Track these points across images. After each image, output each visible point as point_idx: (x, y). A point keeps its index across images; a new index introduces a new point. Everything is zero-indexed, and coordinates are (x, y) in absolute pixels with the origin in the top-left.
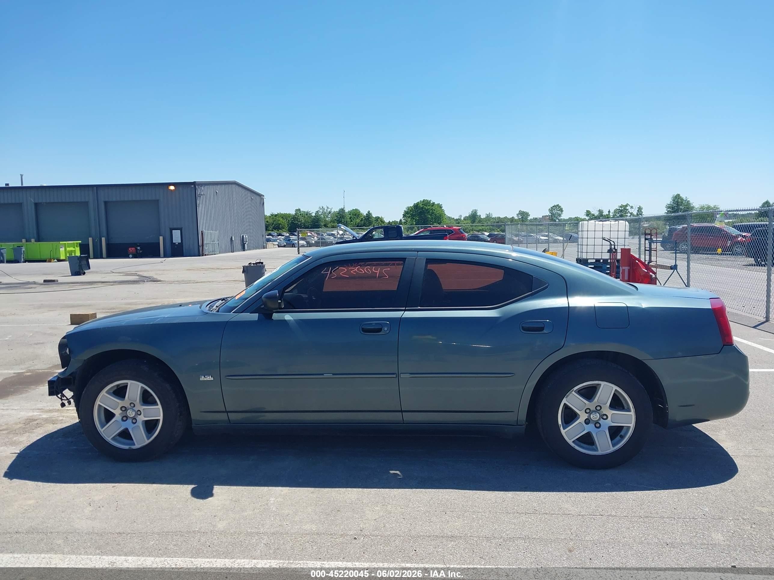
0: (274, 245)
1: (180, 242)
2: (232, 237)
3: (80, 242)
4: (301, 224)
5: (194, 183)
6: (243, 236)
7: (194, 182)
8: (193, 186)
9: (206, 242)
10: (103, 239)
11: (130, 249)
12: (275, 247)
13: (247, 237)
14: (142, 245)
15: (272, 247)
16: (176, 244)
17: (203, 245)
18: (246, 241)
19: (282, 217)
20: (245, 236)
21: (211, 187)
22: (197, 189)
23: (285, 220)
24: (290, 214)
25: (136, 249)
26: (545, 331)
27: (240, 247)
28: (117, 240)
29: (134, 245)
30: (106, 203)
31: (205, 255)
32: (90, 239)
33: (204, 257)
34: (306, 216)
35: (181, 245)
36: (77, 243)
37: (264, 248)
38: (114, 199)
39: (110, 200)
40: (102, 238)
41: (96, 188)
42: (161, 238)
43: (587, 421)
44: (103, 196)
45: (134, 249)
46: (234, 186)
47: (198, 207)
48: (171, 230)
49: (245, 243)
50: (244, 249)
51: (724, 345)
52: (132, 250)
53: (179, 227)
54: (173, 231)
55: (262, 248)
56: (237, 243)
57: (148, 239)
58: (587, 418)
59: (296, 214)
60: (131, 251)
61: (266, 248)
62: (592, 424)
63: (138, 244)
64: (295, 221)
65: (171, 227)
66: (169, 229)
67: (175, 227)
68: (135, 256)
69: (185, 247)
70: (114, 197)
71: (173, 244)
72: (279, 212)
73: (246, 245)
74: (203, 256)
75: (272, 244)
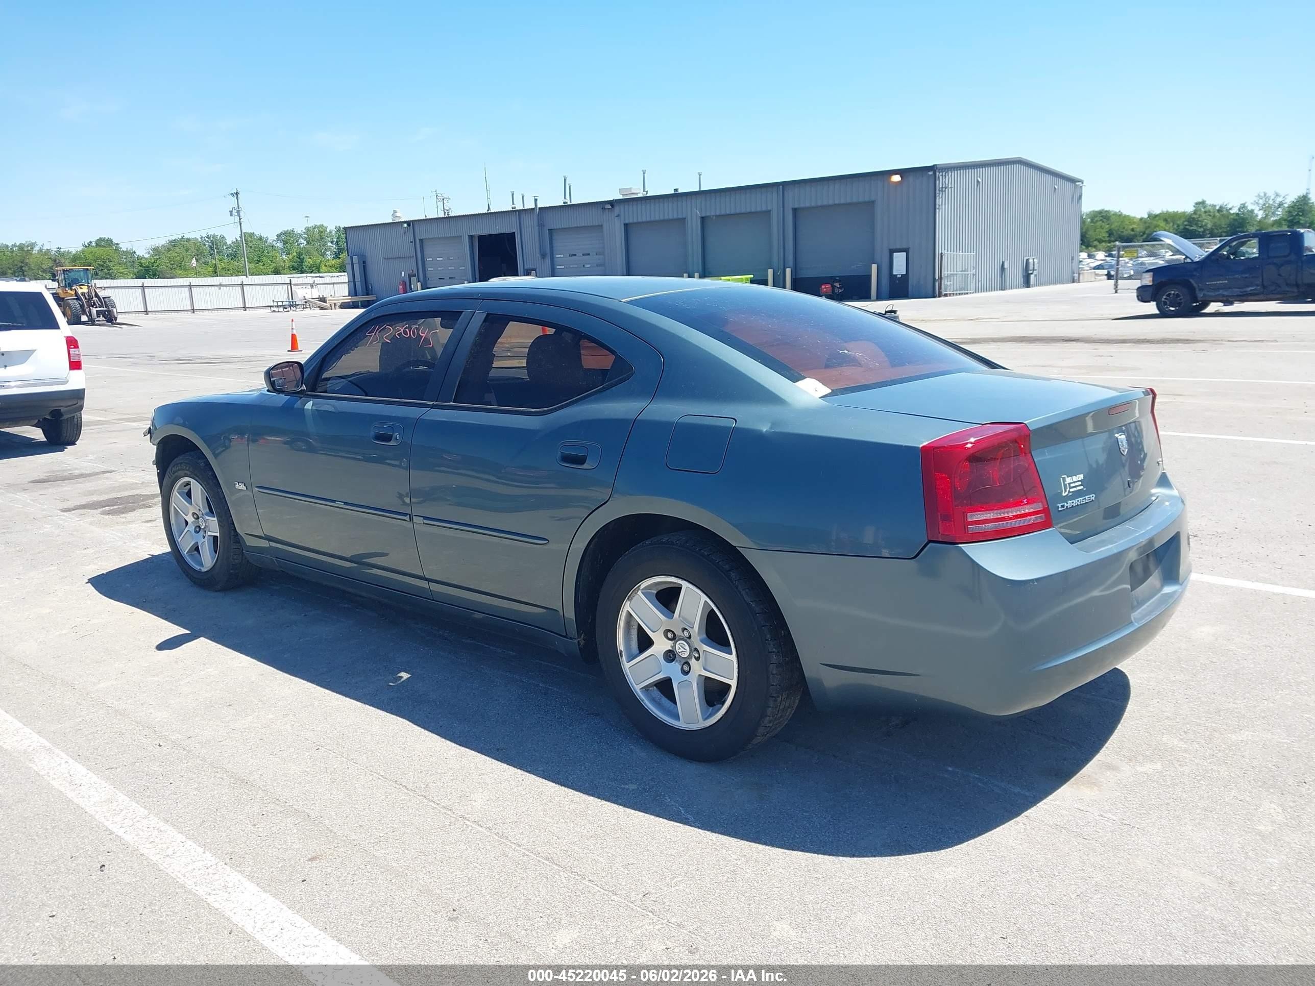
0: (1097, 275)
1: (905, 273)
2: (1003, 263)
3: (752, 276)
4: (1203, 232)
5: (933, 168)
6: (1027, 260)
7: (934, 165)
8: (931, 173)
9: (946, 272)
10: (788, 271)
11: (823, 287)
12: (1100, 280)
13: (1036, 260)
14: (844, 280)
15: (1093, 279)
16: (898, 276)
17: (941, 278)
18: (1034, 270)
19: (1166, 220)
20: (1031, 261)
21: (969, 172)
22: (939, 177)
23: (1171, 224)
24: (1184, 213)
25: (833, 287)
26: (585, 466)
27: (1020, 280)
28: (808, 272)
29: (831, 280)
30: (795, 211)
31: (946, 295)
32: (770, 271)
33: (942, 298)
34: (1217, 214)
35: (905, 277)
36: (747, 279)
37: (1073, 282)
38: (808, 205)
39: (802, 205)
40: (787, 269)
41: (783, 187)
42: (874, 267)
43: (670, 656)
44: (793, 200)
45: (830, 286)
46: (1017, 167)
47: (937, 211)
48: (892, 252)
49: (1030, 272)
50: (1027, 284)
51: (930, 541)
52: (826, 288)
53: (904, 246)
54: (895, 254)
55: (1068, 282)
56: (1016, 273)
57: (853, 269)
58: (670, 648)
59: (1195, 212)
60: (825, 290)
61: (1079, 282)
62: (677, 663)
63: (837, 278)
64: (1192, 226)
65: (892, 247)
66: (888, 251)
67: (898, 247)
68: (831, 297)
69: (912, 281)
70: (806, 200)
71: (892, 276)
72: (1165, 210)
73: (1032, 276)
74: (940, 296)
75: (1093, 275)
